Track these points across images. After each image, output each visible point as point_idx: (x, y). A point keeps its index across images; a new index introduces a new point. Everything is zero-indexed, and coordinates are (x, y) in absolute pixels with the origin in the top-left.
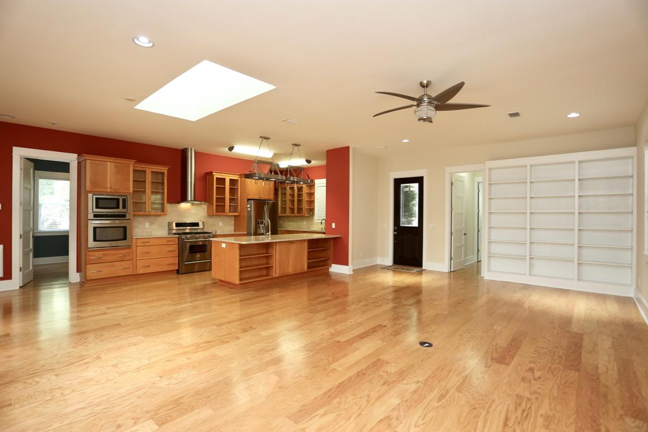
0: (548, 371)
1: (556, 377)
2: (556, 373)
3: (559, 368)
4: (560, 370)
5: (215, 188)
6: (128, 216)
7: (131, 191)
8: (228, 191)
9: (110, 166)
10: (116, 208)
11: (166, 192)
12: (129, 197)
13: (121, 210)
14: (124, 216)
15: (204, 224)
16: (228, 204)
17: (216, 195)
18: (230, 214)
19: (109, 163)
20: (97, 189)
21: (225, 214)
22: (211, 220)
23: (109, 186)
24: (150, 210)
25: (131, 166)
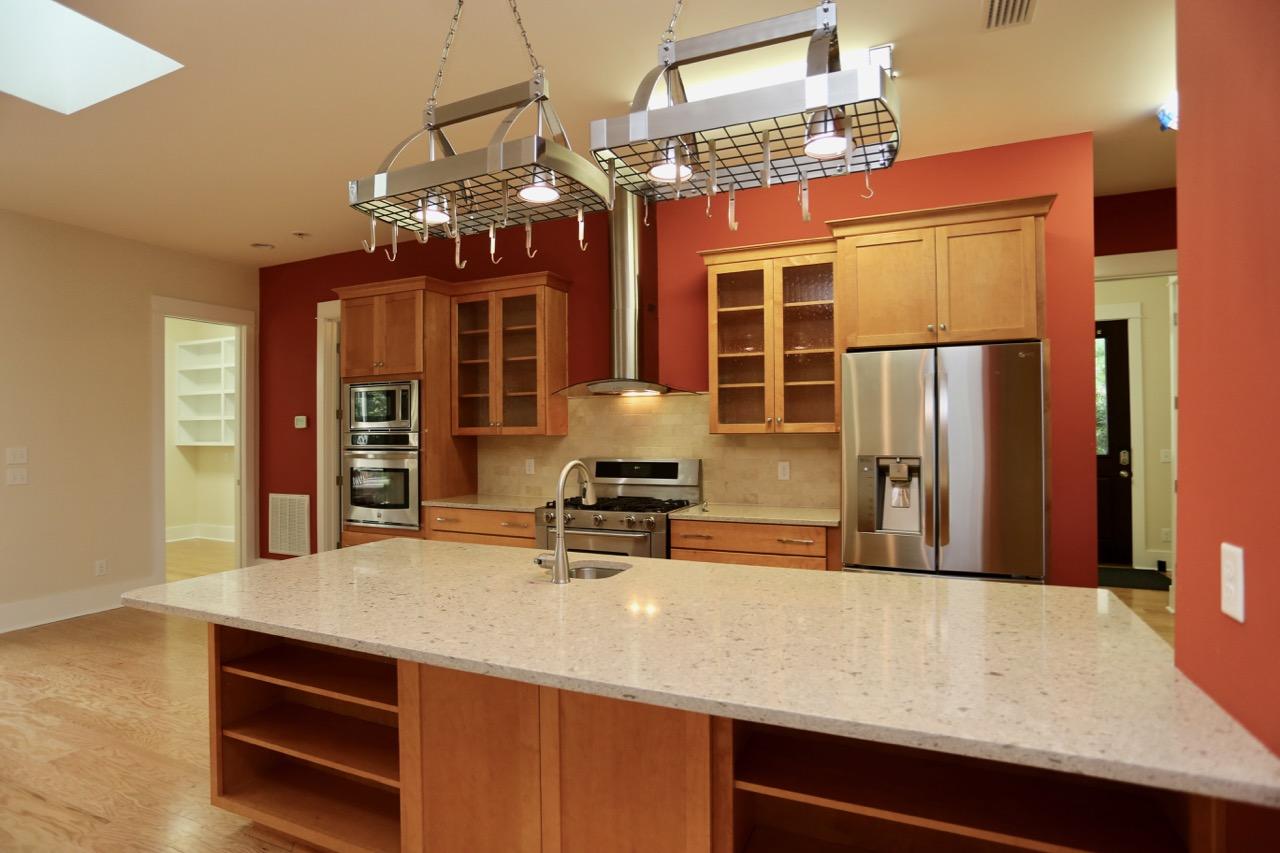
5: (713, 321)
6: (413, 440)
7: (420, 368)
8: (780, 322)
9: (379, 305)
10: (390, 417)
11: (541, 358)
12: (415, 383)
13: (399, 423)
14: (405, 440)
15: (705, 469)
16: (780, 384)
17: (721, 349)
18: (789, 428)
19: (376, 299)
20: (357, 372)
21: (760, 428)
22: (742, 458)
23: (376, 359)
24: (500, 419)
25: (420, 294)
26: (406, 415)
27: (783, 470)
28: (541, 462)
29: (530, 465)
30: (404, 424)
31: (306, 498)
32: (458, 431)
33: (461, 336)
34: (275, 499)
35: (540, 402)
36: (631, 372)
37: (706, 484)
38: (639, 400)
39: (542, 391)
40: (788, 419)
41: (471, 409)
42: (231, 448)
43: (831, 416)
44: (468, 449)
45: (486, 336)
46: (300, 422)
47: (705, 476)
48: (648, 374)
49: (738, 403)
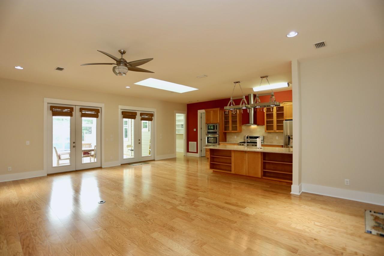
0: (36, 223)
1: (30, 223)
2: (32, 225)
3: (32, 228)
4: (30, 228)
5: (265, 115)
6: (218, 133)
7: (219, 122)
8: (276, 115)
9: (212, 112)
10: (214, 129)
11: (238, 120)
12: (218, 124)
13: (215, 130)
14: (216, 133)
15: (264, 137)
16: (276, 124)
17: (267, 119)
18: (277, 131)
19: (211, 111)
20: (208, 122)
21: (273, 131)
22: (270, 135)
23: (211, 120)
24: (231, 129)
25: (219, 111)
26: (216, 129)
27: (277, 138)
28: (237, 136)
29: (235, 137)
30: (216, 130)
31: (196, 142)
32: (224, 131)
33: (224, 117)
34: (190, 142)
35: (238, 127)
36: (252, 123)
37: (265, 140)
38: (254, 127)
39: (238, 125)
40: (277, 130)
41: (226, 128)
42: (183, 134)
43: (282, 129)
44: (225, 134)
45: (229, 116)
46: (195, 130)
47: (264, 139)
48: (255, 123)
49: (269, 127)
